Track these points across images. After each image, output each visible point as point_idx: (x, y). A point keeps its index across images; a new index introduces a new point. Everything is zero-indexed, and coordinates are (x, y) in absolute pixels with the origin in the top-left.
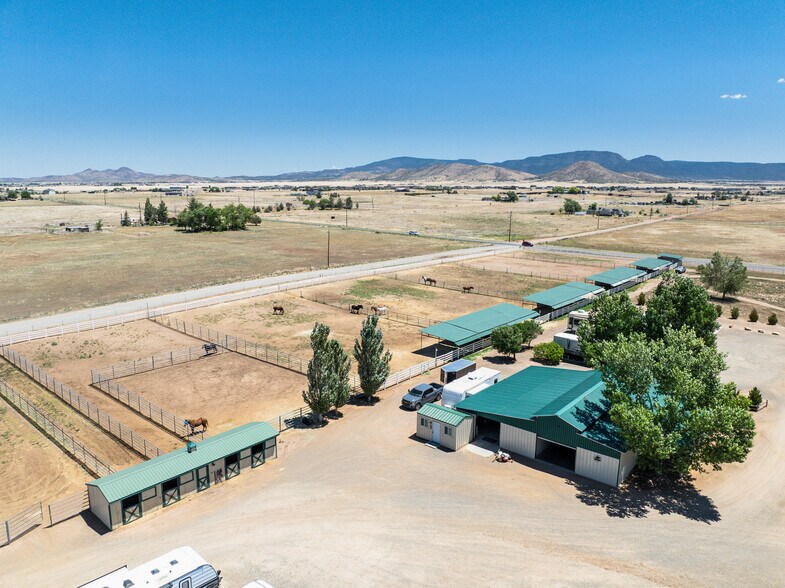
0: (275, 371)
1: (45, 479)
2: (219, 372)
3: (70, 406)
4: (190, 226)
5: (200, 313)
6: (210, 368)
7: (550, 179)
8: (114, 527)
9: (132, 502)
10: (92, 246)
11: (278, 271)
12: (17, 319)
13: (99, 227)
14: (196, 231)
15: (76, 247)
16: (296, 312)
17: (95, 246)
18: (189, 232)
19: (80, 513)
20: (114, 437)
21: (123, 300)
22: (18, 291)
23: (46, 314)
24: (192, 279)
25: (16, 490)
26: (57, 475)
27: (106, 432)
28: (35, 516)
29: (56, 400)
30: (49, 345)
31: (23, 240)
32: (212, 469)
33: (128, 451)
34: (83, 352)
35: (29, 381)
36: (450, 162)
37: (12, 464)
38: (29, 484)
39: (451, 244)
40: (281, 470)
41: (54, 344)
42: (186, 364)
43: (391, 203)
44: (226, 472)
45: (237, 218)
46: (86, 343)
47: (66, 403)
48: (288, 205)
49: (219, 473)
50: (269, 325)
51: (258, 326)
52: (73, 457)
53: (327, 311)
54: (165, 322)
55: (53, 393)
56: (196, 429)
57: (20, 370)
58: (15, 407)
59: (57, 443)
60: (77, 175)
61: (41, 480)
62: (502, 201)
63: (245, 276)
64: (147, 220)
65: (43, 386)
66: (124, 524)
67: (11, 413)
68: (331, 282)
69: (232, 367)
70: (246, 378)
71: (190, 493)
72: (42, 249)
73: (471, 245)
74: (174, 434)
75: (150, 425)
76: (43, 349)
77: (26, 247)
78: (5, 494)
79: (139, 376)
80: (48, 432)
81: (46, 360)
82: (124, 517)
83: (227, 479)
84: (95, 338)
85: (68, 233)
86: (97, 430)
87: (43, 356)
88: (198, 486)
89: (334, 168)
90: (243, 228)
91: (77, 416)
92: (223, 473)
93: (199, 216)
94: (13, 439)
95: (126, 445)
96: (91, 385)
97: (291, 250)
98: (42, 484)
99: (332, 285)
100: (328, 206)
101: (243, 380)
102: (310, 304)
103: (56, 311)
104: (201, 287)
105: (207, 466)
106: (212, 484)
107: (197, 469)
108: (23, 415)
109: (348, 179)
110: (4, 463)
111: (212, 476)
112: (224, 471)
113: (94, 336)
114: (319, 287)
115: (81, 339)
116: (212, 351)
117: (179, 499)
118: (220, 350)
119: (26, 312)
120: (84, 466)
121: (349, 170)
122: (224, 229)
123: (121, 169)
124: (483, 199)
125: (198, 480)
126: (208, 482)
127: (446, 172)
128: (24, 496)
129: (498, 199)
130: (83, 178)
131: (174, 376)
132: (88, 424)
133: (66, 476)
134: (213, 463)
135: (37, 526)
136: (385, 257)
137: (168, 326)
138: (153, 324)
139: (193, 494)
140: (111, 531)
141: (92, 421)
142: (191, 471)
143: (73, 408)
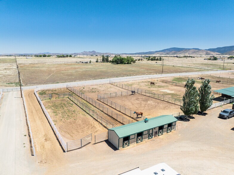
0: (159, 101)
1: (89, 127)
2: (138, 99)
3: (92, 105)
4: (115, 62)
5: (126, 83)
6: (135, 98)
7: (226, 55)
8: (120, 148)
9: (126, 139)
10: (89, 66)
11: (147, 74)
12: (72, 81)
13: (90, 62)
14: (117, 64)
15: (85, 66)
16: (157, 85)
17: (90, 66)
18: (115, 64)
19: (105, 141)
20: (109, 116)
21: (101, 78)
22: (72, 75)
23: (80, 81)
24: (120, 74)
25: (80, 129)
26: (93, 126)
27: (106, 114)
28: (88, 139)
29: (87, 103)
30: (82, 88)
31: (71, 65)
32: (154, 131)
33: (115, 121)
34: (93, 91)
35: (78, 97)
36: (189, 49)
37: (77, 120)
38: (84, 128)
39: (201, 70)
40: (179, 135)
41: (84, 88)
42: (126, 96)
43: (173, 60)
44: (158, 133)
45: (129, 60)
46: (93, 88)
47: (91, 104)
48: (141, 59)
49: (156, 133)
50: (149, 88)
51: (146, 88)
52: (97, 121)
53: (168, 85)
54: (115, 85)
55: (86, 101)
56: (139, 116)
57: (75, 94)
58: (75, 104)
59: (90, 115)
60: (82, 53)
61: (88, 127)
62: (211, 60)
63: (136, 75)
64: (103, 61)
65: (83, 99)
66: (123, 147)
67: (74, 105)
68: (165, 77)
69: (142, 99)
70: (149, 102)
71: (146, 139)
72: (76, 66)
73: (209, 70)
74: (130, 117)
75: (120, 113)
76: (81, 89)
77: (72, 66)
78: (77, 130)
79: (112, 98)
80: (87, 112)
81: (82, 92)
82: (123, 145)
83: (158, 136)
84: (95, 88)
85: (82, 63)
86: (102, 113)
87: (81, 91)
88: (149, 137)
89: (152, 51)
90: (131, 64)
91: (95, 108)
92: (157, 133)
93: (118, 59)
94: (76, 112)
95: (114, 119)
96: (97, 100)
97: (148, 69)
98: (88, 128)
99: (166, 78)
100: (154, 60)
101: (148, 103)
102: (161, 83)
103: (83, 80)
104: (123, 77)
105: (152, 129)
106: (153, 137)
107: (149, 130)
108: (78, 106)
109: (156, 54)
110: (75, 119)
111: (154, 133)
112: (158, 132)
113: (95, 87)
114: (162, 79)
115: (91, 87)
116: (133, 93)
117: (142, 141)
118: (136, 94)
119: (75, 80)
120: (101, 124)
121: (156, 52)
122: (125, 64)
123: (93, 51)
124: (204, 59)
125: (149, 134)
126: (152, 136)
127: (188, 52)
128: (83, 131)
129: (210, 59)
130: (84, 54)
131: (123, 99)
132: (99, 111)
133: (96, 127)
134: (155, 128)
135: (90, 143)
136: (180, 72)
137: (117, 86)
138: (112, 85)
139: (147, 140)
140: (118, 150)
141: (101, 110)
142: (147, 130)
143: (93, 105)
